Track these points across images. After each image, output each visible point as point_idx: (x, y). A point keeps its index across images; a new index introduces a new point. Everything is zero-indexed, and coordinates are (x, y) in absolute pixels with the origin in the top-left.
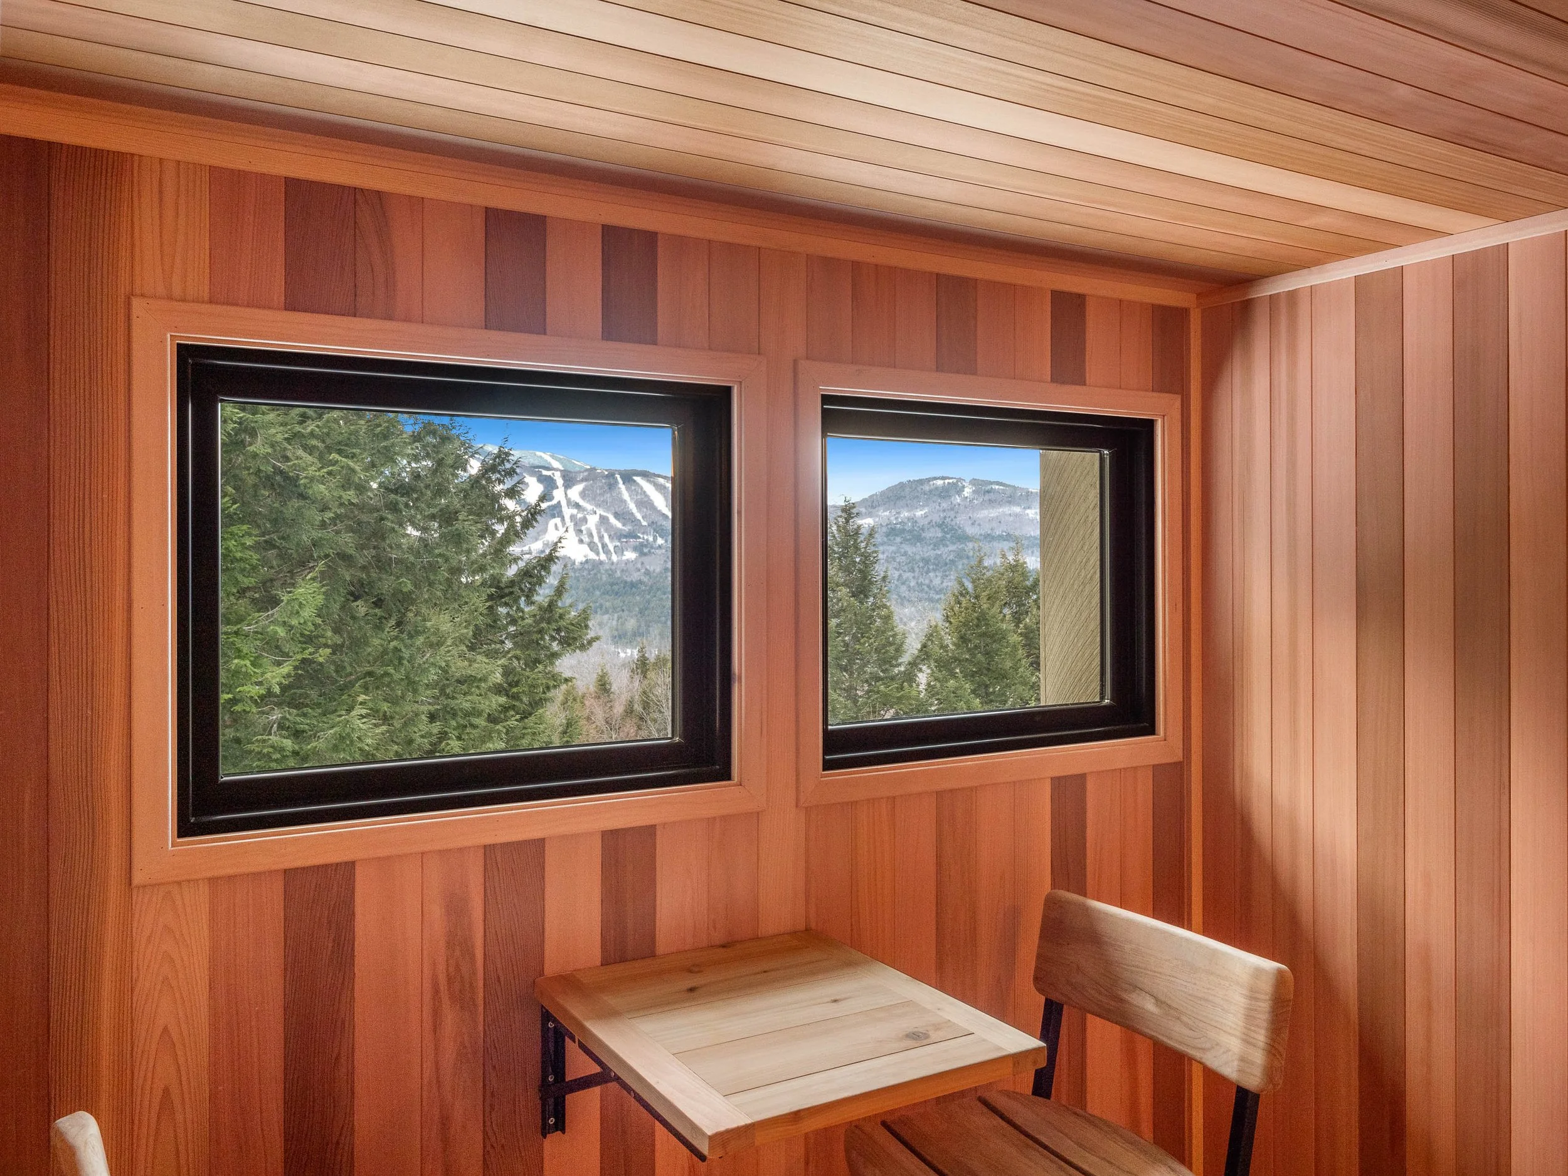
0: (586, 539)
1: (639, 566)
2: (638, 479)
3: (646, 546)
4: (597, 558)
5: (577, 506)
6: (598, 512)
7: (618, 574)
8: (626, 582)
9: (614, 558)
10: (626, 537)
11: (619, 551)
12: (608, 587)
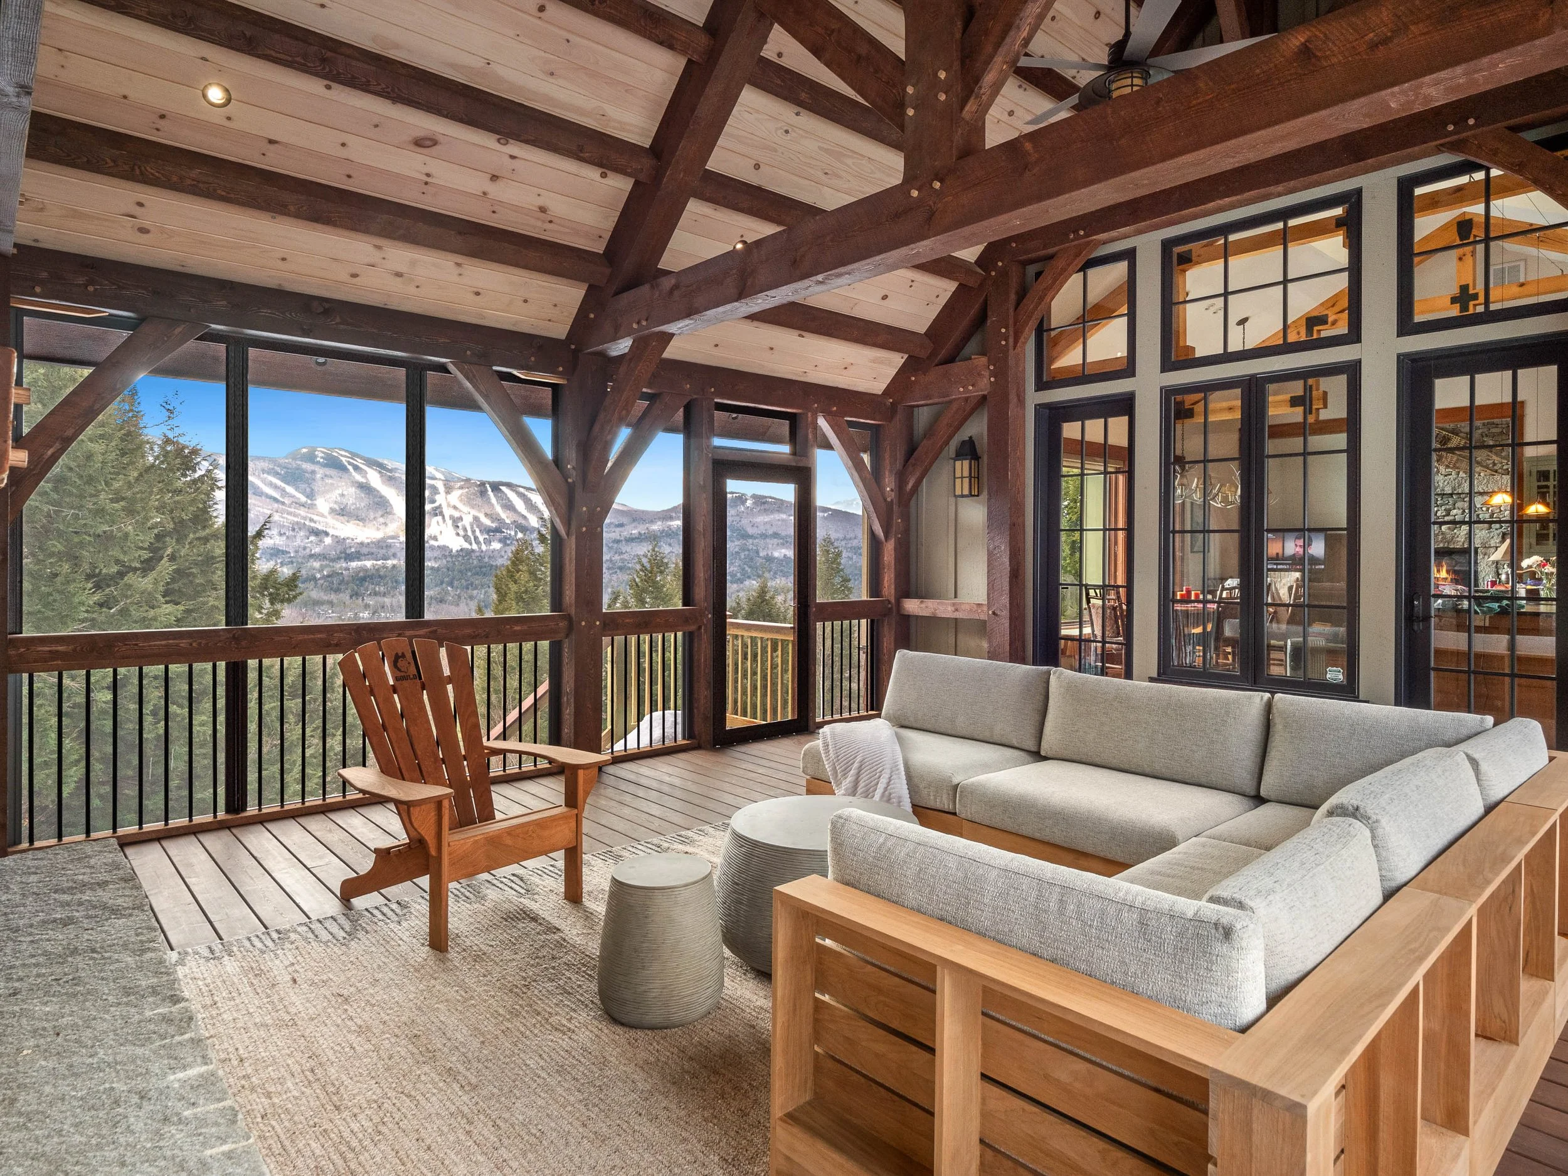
0: (462, 533)
1: (503, 553)
2: (503, 488)
3: (509, 539)
4: (469, 547)
5: (455, 508)
6: (472, 513)
7: (486, 560)
8: (492, 566)
9: (484, 547)
10: (493, 532)
11: (488, 542)
12: (478, 569)
